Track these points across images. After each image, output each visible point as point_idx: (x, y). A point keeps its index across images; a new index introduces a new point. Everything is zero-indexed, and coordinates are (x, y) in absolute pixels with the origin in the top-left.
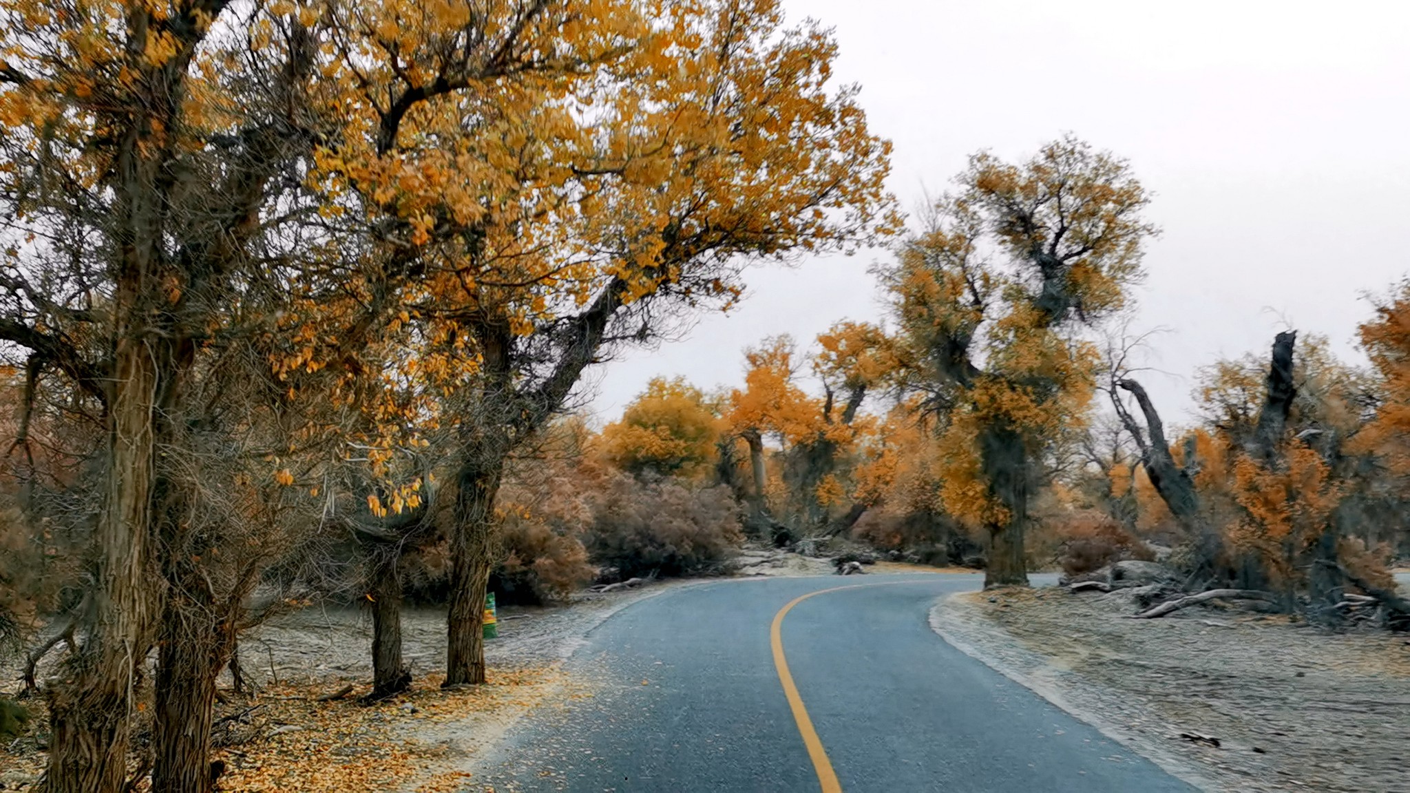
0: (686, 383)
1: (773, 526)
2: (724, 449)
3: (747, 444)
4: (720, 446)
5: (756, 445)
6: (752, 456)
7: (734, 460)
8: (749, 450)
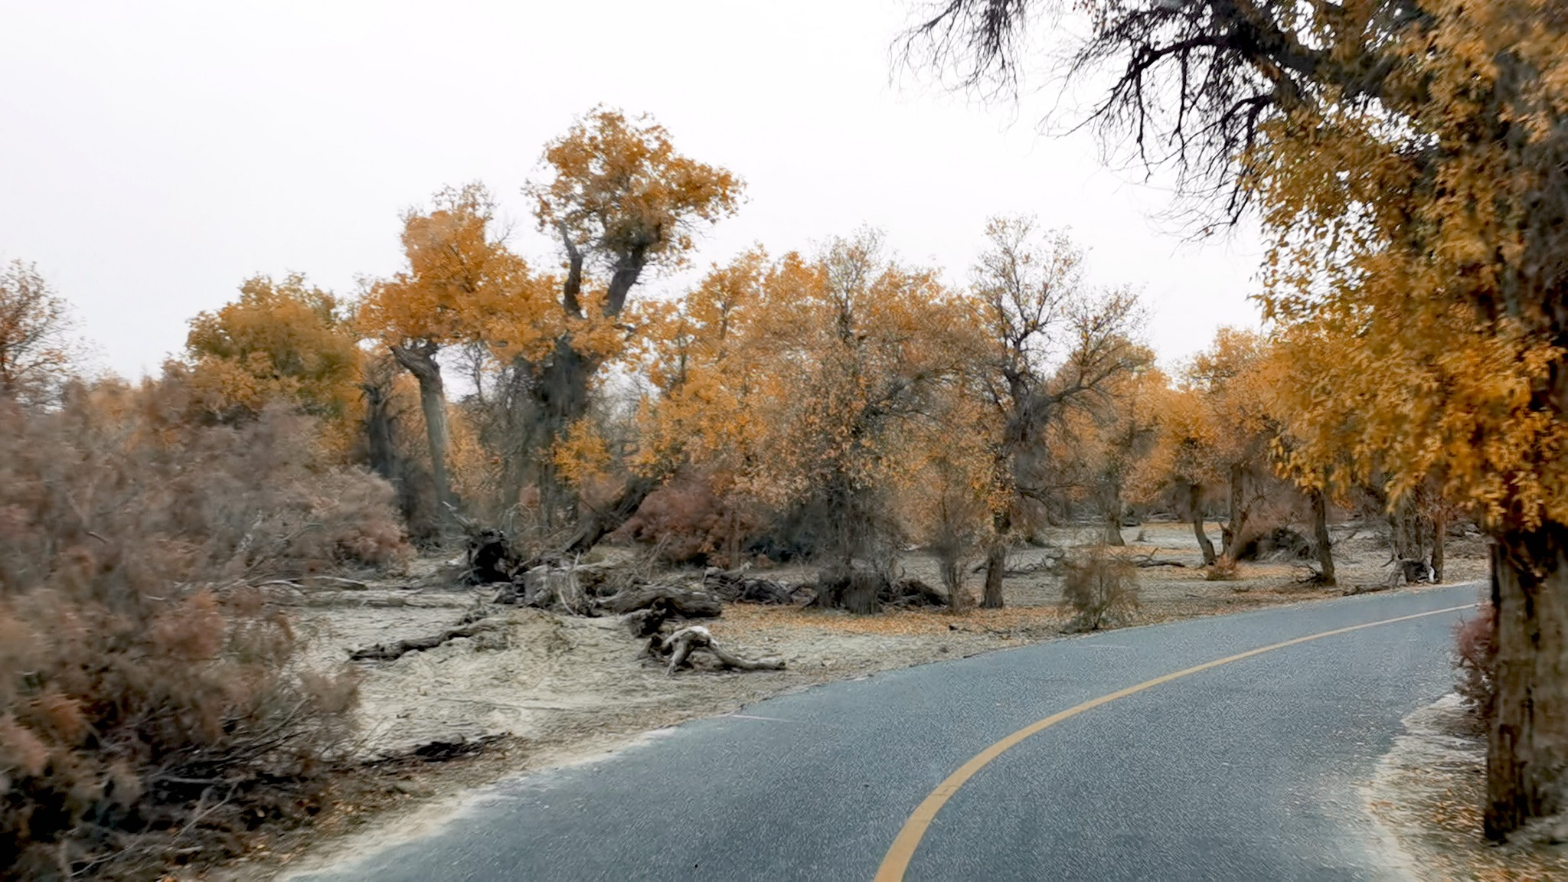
0: (308, 286)
1: (468, 530)
2: (374, 392)
3: (415, 383)
4: (367, 388)
5: (430, 381)
6: (424, 401)
7: (391, 412)
8: (418, 392)
